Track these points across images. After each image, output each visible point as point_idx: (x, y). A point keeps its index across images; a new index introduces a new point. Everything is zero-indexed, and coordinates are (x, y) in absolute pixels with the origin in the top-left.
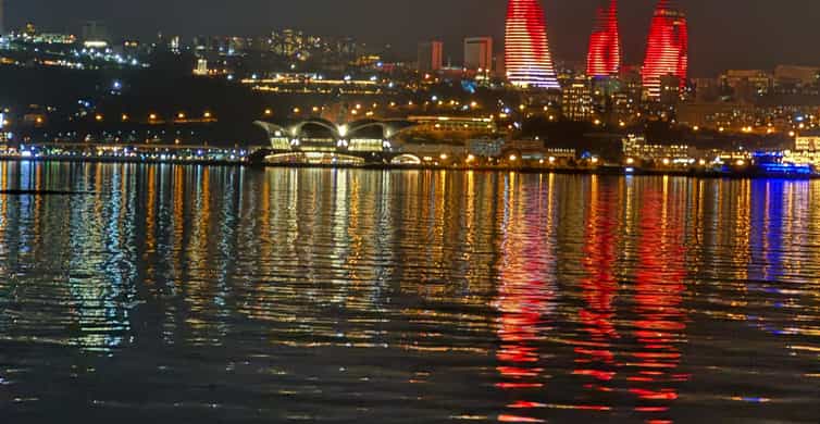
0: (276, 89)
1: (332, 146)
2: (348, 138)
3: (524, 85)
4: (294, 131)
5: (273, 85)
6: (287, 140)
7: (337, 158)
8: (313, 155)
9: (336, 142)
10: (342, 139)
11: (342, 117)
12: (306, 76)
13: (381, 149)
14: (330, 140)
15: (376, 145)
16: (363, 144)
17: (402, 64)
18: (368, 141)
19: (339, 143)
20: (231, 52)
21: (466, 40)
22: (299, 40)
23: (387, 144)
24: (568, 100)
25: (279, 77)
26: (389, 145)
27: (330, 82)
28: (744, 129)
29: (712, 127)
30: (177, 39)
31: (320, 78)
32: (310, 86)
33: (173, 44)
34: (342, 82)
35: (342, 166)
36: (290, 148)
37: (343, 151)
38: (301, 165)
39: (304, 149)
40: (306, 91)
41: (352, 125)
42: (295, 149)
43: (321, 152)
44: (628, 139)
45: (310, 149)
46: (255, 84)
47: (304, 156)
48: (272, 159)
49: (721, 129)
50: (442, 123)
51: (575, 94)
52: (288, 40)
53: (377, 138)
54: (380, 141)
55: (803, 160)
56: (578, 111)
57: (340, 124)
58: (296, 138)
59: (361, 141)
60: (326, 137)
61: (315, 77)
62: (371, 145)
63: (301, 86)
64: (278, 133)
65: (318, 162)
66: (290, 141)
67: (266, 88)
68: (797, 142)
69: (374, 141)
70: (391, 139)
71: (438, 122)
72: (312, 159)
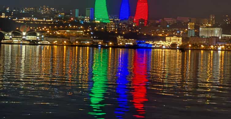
0: (23, 22)
1: (21, 38)
2: (26, 36)
3: (99, 22)
4: (10, 34)
5: (22, 21)
6: (8, 36)
7: (22, 42)
8: (15, 41)
9: (22, 37)
10: (24, 36)
11: (26, 30)
12: (33, 18)
13: (36, 39)
14: (20, 36)
15: (35, 38)
16: (30, 38)
17: (69, 16)
18: (32, 37)
19: (23, 37)
20: (24, 12)
21: (86, 9)
22: (47, 9)
23: (38, 38)
24: (108, 26)
25: (24, 19)
26: (39, 38)
27: (39, 20)
28: (159, 35)
29: (149, 34)
30: (8, 8)
31: (36, 19)
32: (33, 21)
33: (7, 9)
34: (42, 20)
35: (24, 44)
36: (9, 39)
37: (24, 40)
38: (12, 44)
39: (13, 39)
40: (31, 23)
41: (27, 32)
42: (11, 39)
43: (17, 40)
44: (118, 37)
45: (15, 39)
46: (16, 21)
47: (12, 41)
48: (3, 42)
49: (152, 35)
50: (68, 32)
51: (110, 24)
52: (44, 9)
53: (35, 36)
54: (36, 37)
55: (166, 44)
56: (111, 29)
57: (24, 32)
58: (11, 36)
59: (30, 37)
60: (19, 36)
61: (35, 19)
62: (33, 38)
63: (30, 21)
64: (6, 34)
65: (17, 43)
66: (9, 37)
67: (20, 22)
68: (166, 38)
69: (34, 37)
70: (39, 36)
71: (66, 32)
72: (15, 42)
